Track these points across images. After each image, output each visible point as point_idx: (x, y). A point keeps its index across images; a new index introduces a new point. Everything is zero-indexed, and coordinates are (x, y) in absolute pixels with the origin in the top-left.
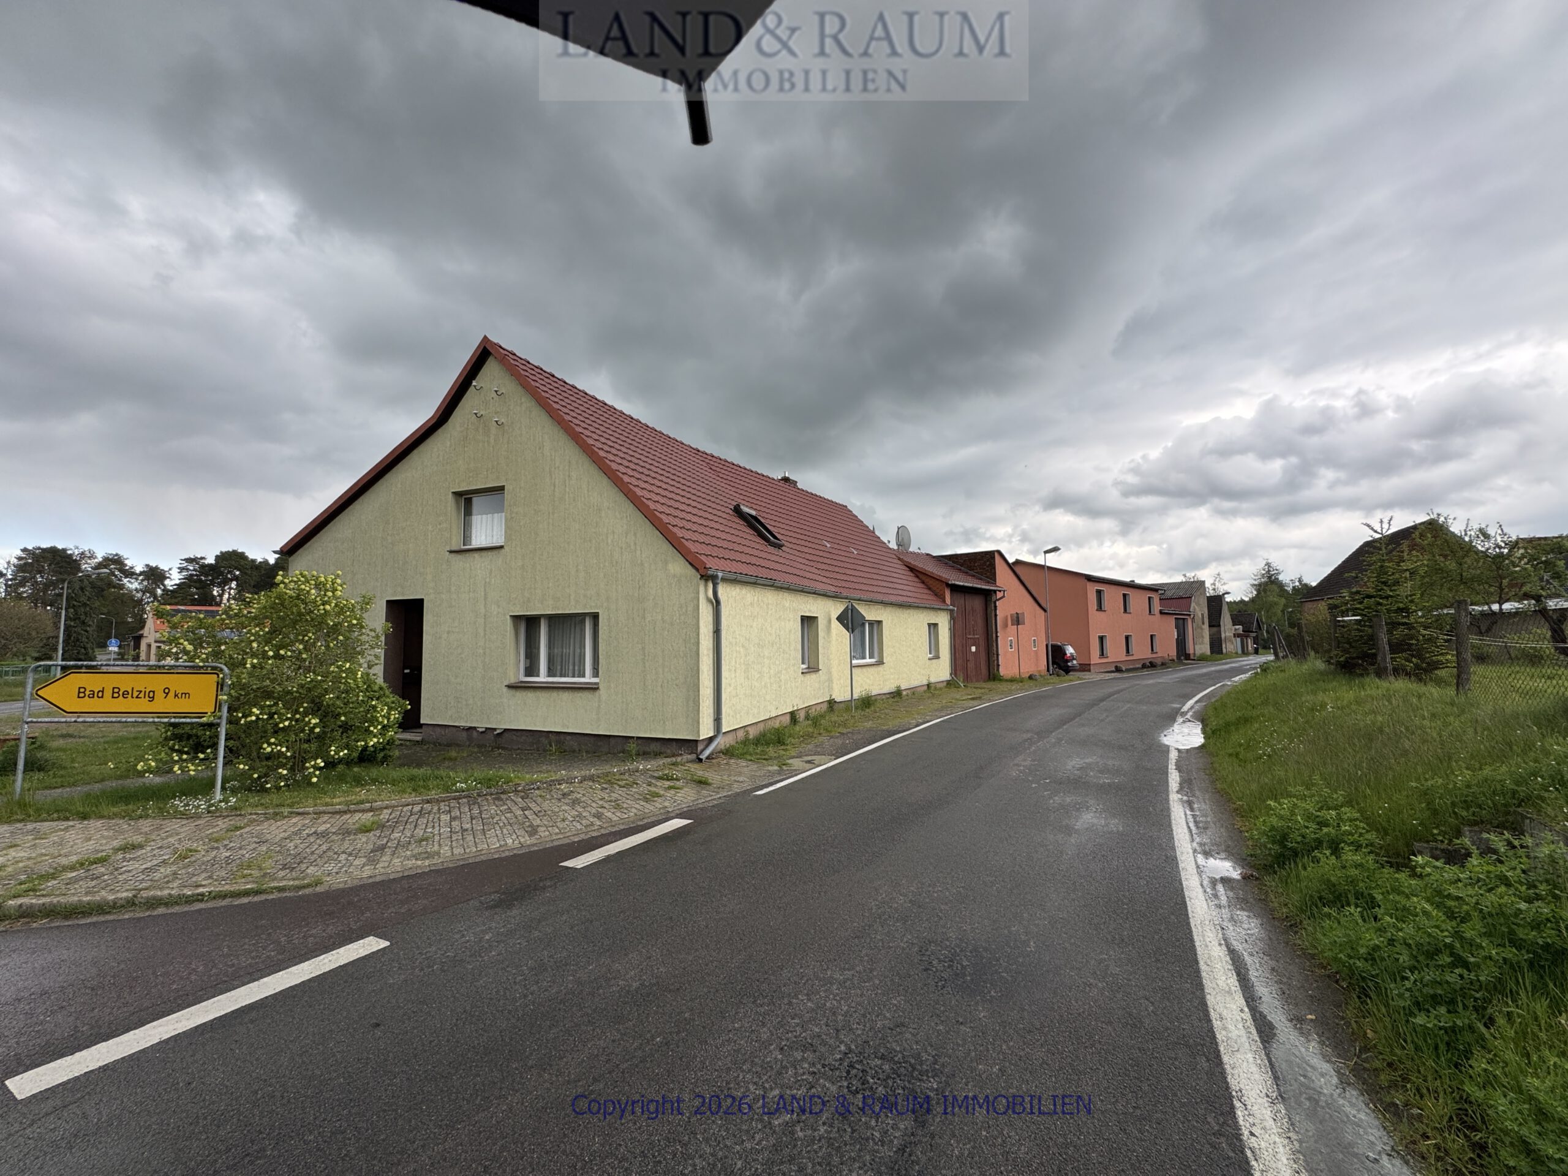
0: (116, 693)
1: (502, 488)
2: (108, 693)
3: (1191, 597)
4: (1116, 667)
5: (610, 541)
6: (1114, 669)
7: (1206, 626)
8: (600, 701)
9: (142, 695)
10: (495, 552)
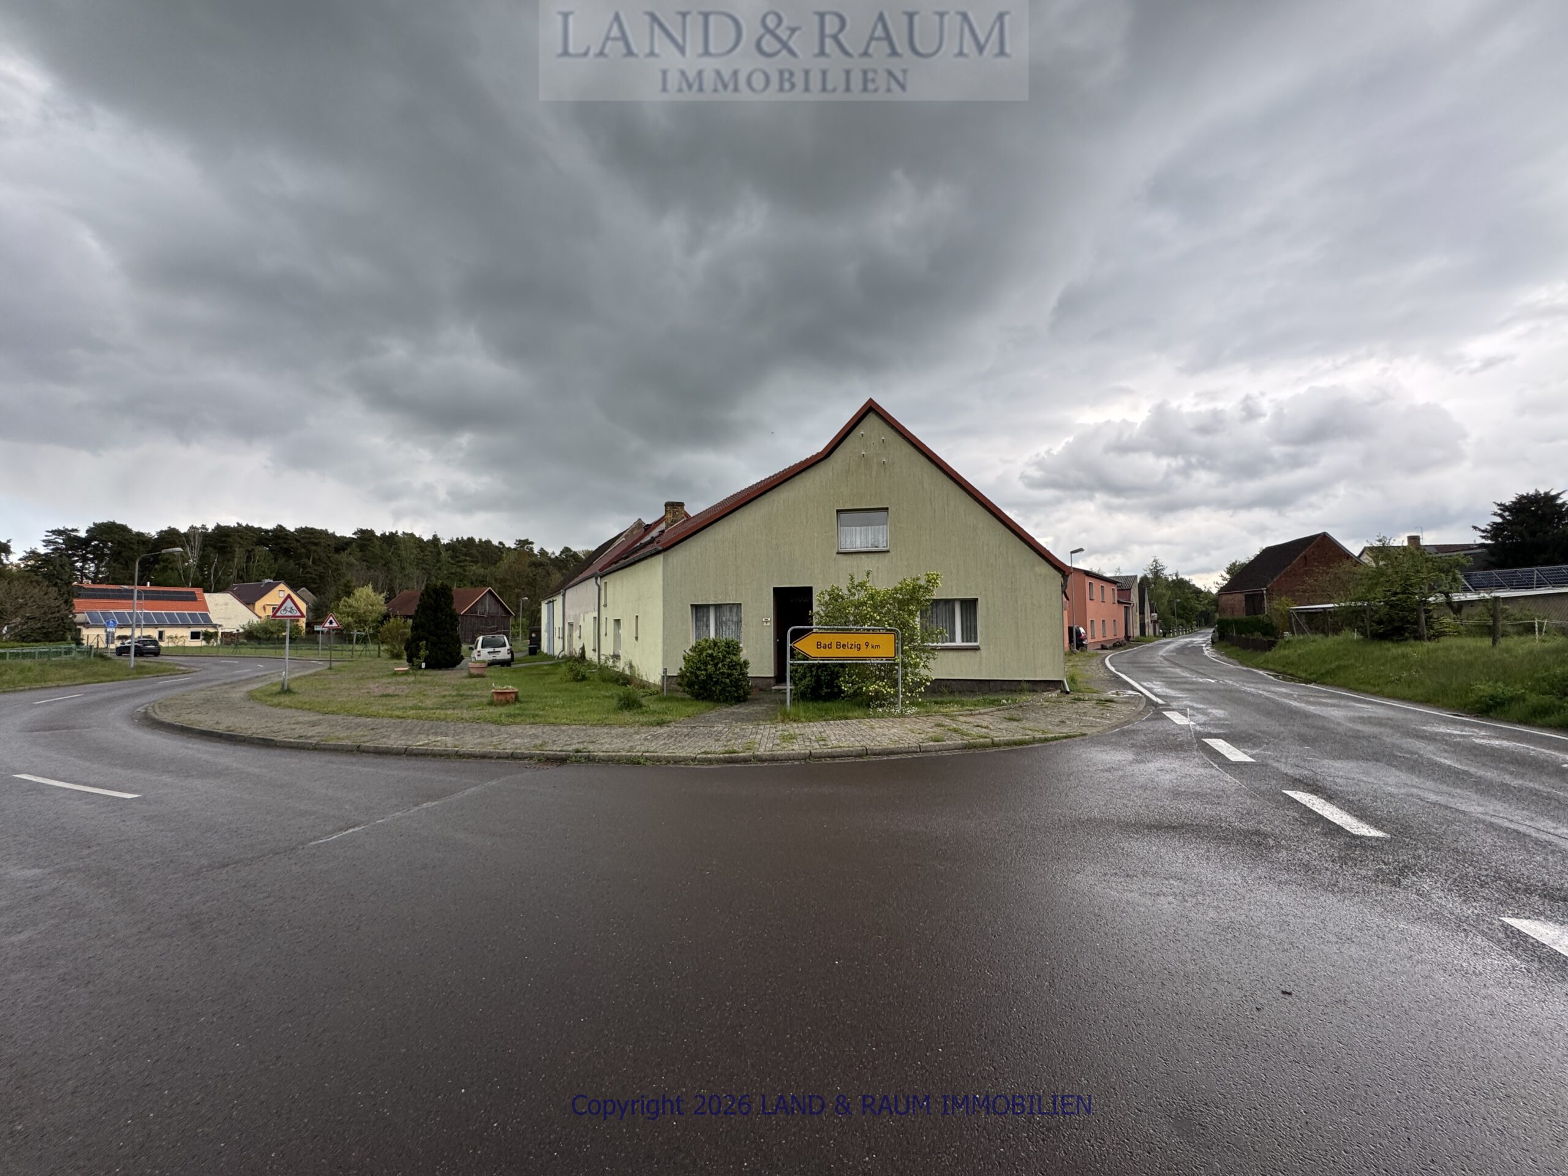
0: (838, 645)
1: (887, 509)
2: (834, 645)
3: (1130, 589)
4: (1102, 646)
5: (985, 550)
6: (1100, 647)
7: (1138, 614)
8: (981, 658)
9: (853, 647)
10: (881, 555)
